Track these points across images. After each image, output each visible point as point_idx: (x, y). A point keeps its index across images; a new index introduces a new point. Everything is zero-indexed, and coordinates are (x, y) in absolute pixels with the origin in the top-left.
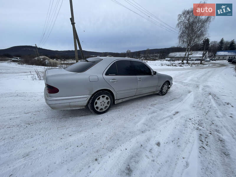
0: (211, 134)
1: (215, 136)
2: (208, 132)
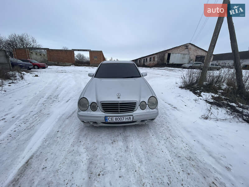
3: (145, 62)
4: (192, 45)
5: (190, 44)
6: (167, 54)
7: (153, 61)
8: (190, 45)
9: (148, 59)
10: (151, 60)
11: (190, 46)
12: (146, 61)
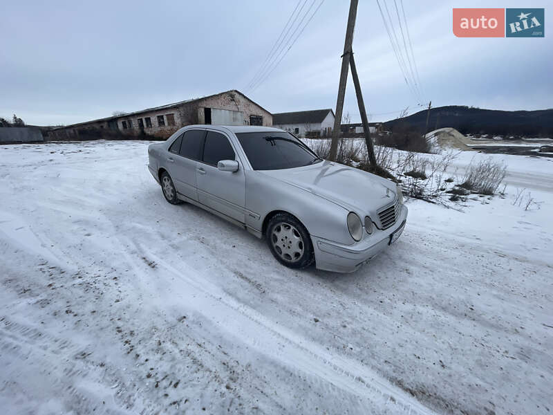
0: (50, 285)
1: (40, 288)
2: (57, 285)
3: (145, 126)
4: (240, 94)
5: (236, 91)
6: (203, 110)
7: (169, 124)
8: (236, 94)
9: (154, 119)
10: (163, 123)
11: (237, 96)
12: (147, 125)
